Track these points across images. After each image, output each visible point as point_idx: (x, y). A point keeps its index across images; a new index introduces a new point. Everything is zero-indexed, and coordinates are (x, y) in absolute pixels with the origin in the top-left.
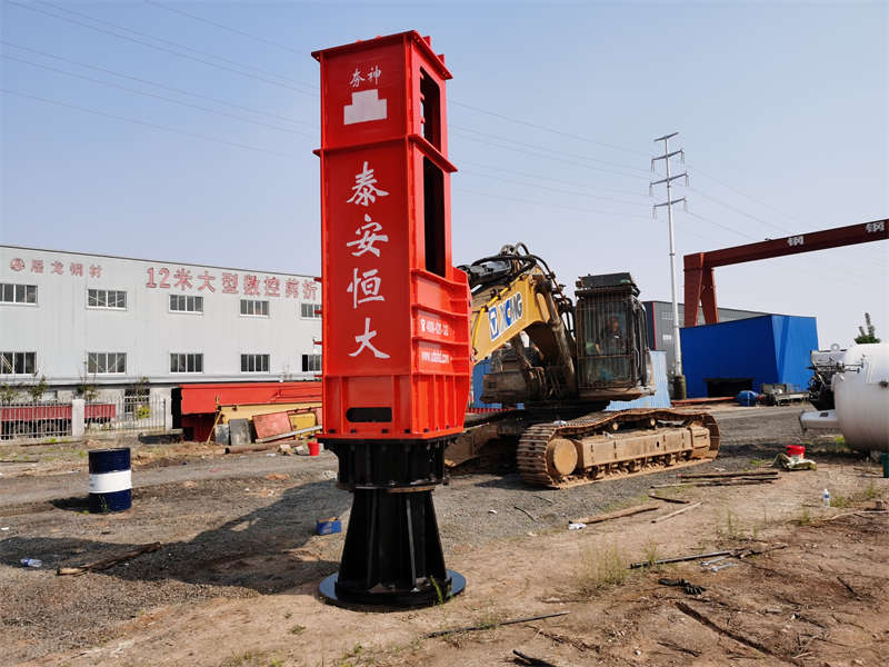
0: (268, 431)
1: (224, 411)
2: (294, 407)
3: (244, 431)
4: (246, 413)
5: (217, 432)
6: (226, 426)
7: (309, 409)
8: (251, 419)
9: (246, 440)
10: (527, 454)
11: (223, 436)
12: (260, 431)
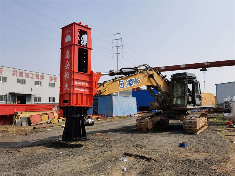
0: (34, 121)
1: (19, 114)
2: (42, 113)
3: (26, 121)
4: (26, 115)
5: (17, 121)
6: (20, 119)
7: (46, 114)
8: (28, 117)
9: (27, 125)
10: (189, 124)
11: (19, 123)
12: (32, 121)
